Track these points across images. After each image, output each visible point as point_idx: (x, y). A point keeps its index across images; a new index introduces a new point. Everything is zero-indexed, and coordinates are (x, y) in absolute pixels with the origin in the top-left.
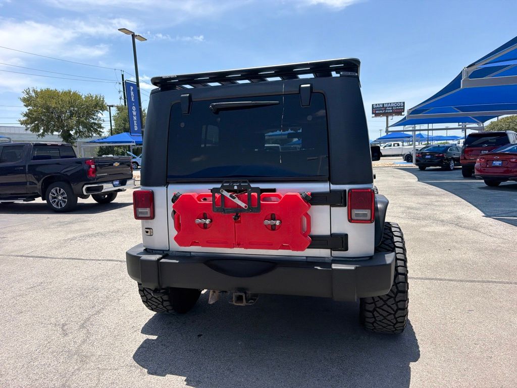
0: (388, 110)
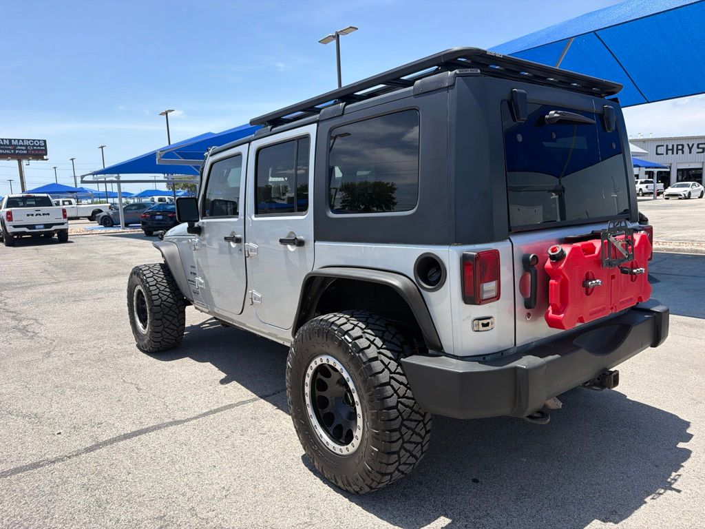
0: (19, 150)
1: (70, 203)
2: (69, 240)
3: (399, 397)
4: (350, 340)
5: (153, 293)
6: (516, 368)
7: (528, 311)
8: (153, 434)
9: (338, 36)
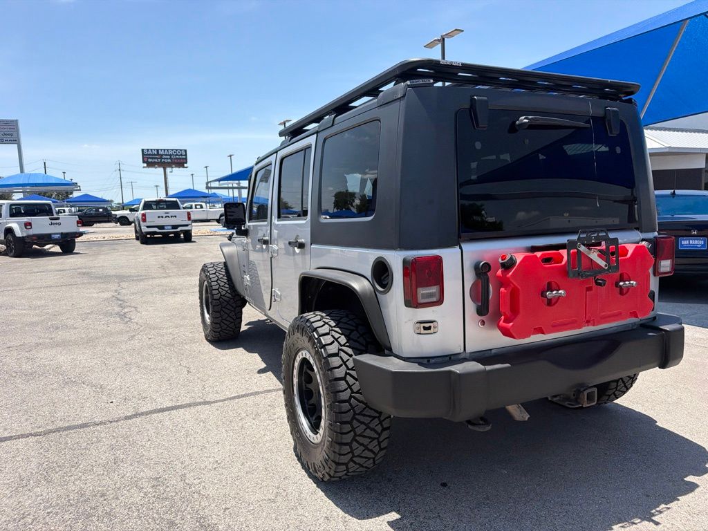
0: (165, 158)
1: (202, 207)
2: (193, 240)
3: (353, 392)
4: (317, 337)
5: (214, 288)
6: (450, 372)
7: (482, 318)
8: (182, 410)
9: (444, 39)
